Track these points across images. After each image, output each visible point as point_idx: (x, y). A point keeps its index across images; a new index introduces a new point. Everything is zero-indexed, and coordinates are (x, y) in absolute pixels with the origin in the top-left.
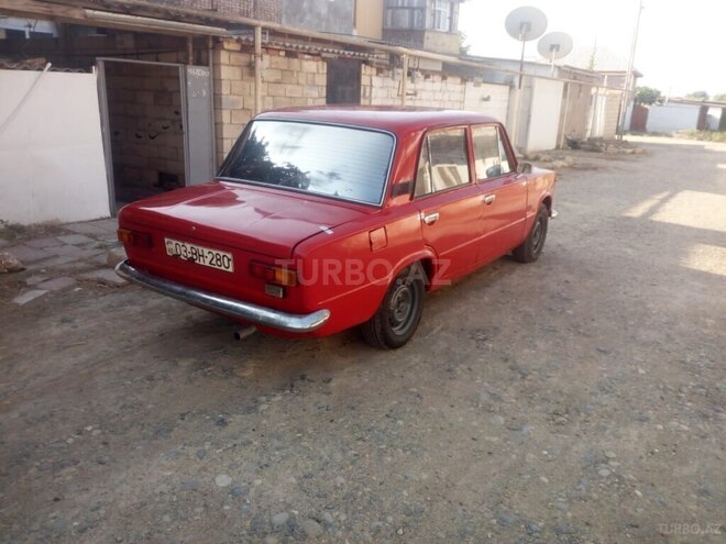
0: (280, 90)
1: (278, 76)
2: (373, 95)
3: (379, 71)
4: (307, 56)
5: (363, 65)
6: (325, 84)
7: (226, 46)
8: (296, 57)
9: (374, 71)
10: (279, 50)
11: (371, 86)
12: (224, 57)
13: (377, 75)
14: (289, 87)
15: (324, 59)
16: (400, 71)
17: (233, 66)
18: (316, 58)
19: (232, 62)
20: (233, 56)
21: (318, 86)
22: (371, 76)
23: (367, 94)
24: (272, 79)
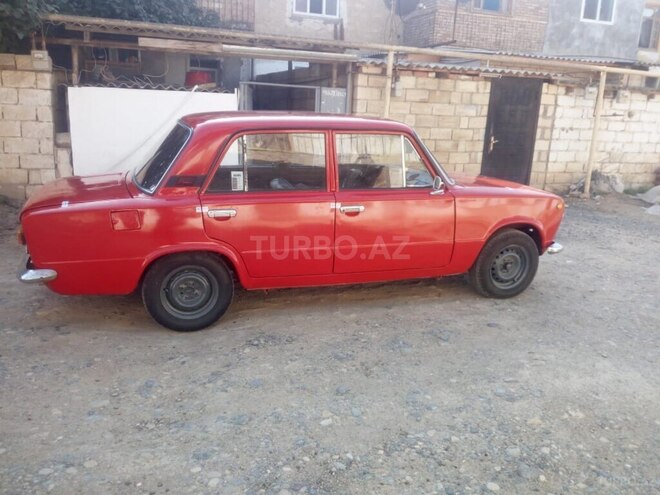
0: (426, 109)
1: (425, 96)
2: (558, 115)
3: (568, 90)
4: (463, 77)
5: (545, 85)
6: (487, 103)
7: (364, 70)
8: (447, 78)
9: (562, 90)
10: (428, 72)
11: (556, 105)
12: (361, 80)
13: (567, 93)
14: (438, 106)
15: (486, 79)
16: (594, 89)
17: (372, 87)
18: (476, 78)
19: (370, 84)
20: (372, 79)
21: (476, 105)
22: (556, 96)
23: (550, 114)
24: (418, 98)
